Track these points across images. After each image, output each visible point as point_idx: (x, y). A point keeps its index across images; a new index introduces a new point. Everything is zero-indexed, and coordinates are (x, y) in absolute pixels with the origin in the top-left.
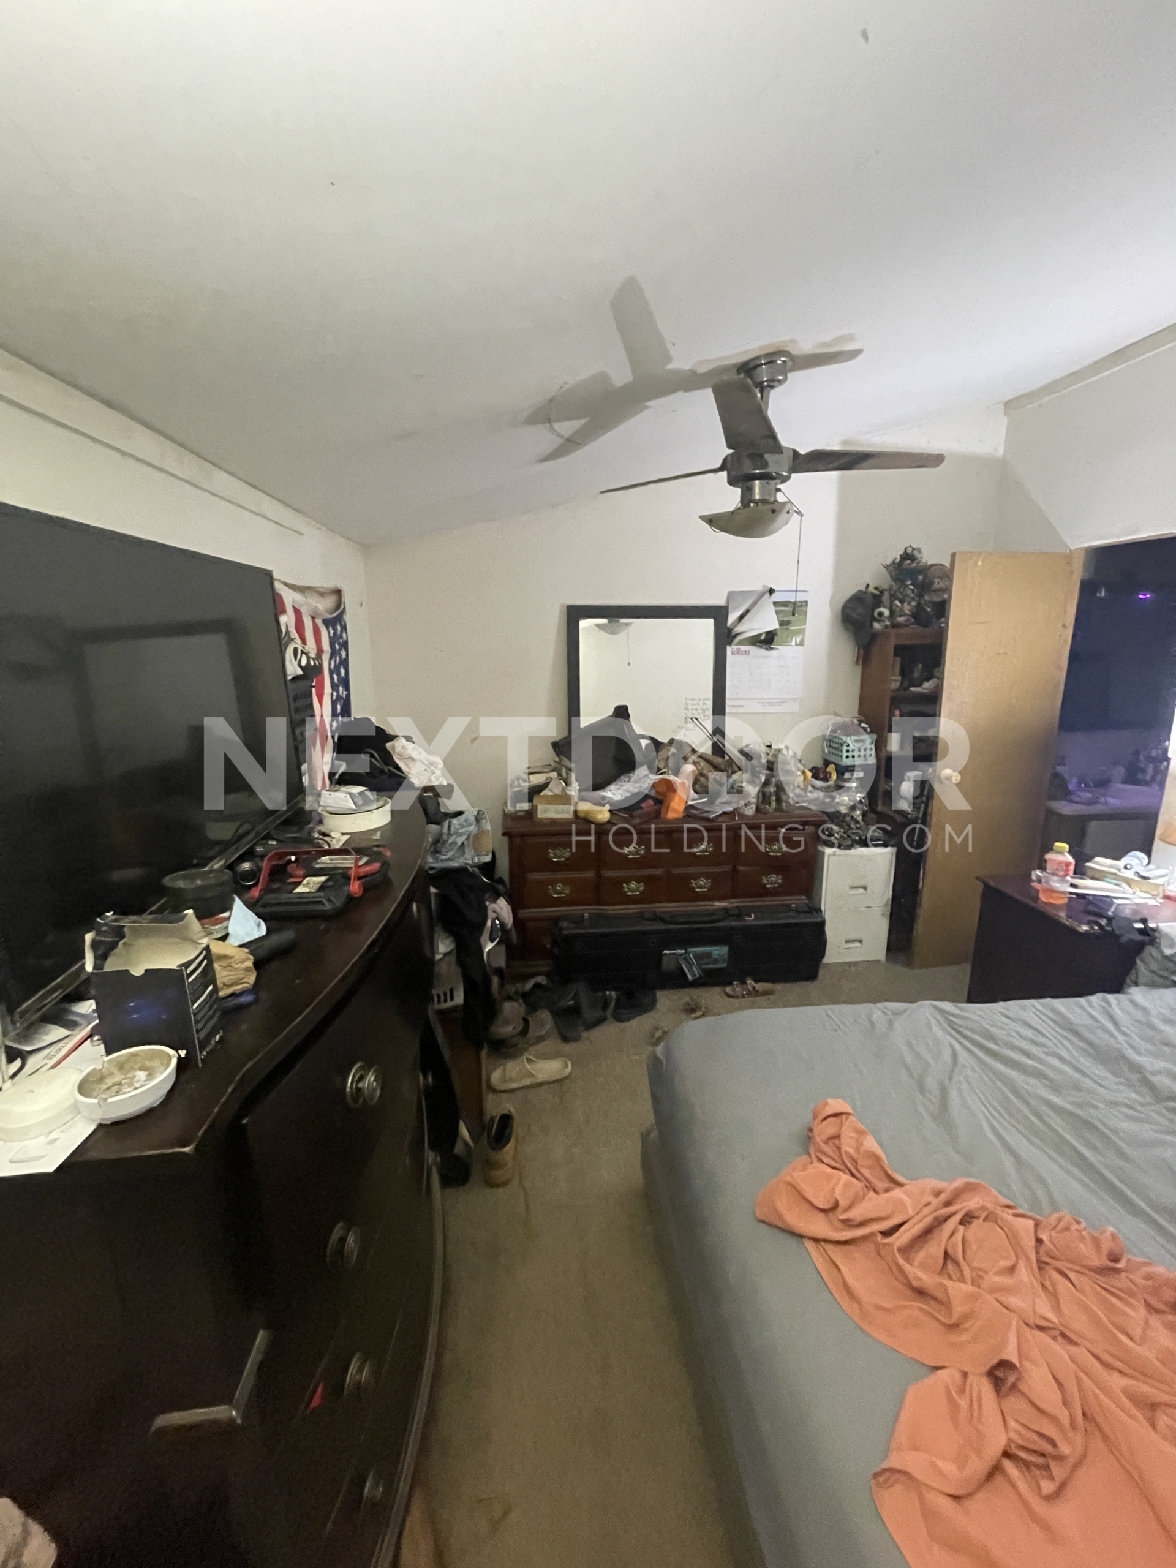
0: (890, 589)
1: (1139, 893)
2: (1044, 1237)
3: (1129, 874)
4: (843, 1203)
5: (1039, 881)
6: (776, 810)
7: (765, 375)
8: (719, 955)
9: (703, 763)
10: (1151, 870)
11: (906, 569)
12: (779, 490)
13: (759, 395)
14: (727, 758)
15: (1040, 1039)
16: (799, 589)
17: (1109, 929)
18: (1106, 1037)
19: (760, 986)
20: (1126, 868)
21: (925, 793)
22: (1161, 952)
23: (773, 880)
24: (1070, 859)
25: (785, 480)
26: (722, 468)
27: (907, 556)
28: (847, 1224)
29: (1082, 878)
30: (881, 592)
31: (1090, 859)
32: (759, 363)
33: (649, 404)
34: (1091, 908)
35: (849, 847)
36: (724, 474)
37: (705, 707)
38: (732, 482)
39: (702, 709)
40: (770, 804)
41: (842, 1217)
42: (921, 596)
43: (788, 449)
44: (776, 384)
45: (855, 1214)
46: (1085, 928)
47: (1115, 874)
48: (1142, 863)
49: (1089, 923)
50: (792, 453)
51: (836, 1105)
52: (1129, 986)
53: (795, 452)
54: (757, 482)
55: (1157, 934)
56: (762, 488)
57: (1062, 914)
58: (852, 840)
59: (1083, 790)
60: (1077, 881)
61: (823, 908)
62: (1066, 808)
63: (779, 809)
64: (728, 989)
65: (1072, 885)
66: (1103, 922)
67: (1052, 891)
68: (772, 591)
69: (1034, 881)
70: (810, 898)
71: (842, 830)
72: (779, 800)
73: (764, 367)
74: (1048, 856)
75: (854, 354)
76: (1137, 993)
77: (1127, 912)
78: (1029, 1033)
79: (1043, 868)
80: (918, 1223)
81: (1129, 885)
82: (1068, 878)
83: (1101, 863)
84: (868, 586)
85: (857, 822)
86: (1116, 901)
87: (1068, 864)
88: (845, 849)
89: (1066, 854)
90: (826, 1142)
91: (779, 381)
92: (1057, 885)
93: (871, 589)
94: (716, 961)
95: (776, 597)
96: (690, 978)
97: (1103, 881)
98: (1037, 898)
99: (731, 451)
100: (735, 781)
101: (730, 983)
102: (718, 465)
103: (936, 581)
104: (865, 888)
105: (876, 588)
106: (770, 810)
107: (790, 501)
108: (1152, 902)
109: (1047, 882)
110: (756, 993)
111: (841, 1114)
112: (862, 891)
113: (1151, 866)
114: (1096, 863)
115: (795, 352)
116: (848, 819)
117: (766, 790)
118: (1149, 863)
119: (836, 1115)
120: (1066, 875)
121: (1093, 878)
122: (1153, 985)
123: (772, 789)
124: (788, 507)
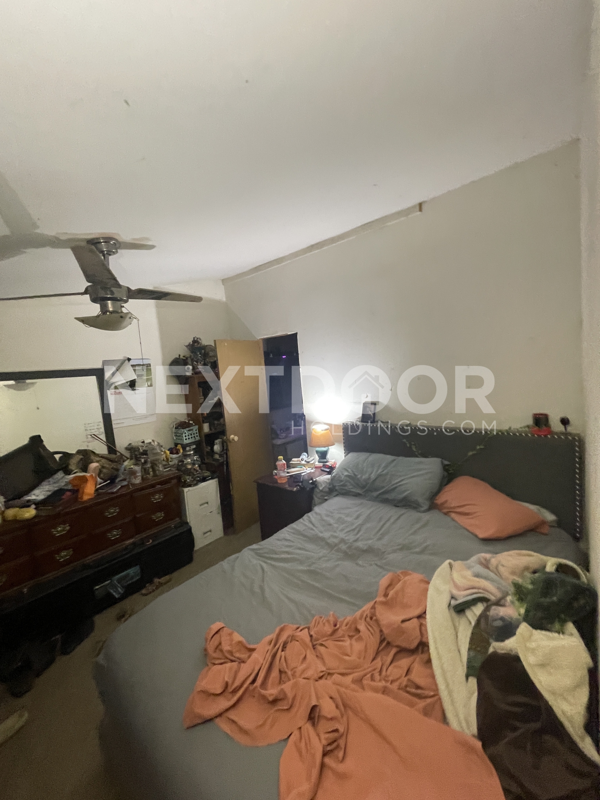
0: (190, 357)
1: (308, 469)
2: (312, 633)
3: (303, 462)
4: (230, 682)
5: (276, 474)
6: (153, 476)
7: (104, 248)
8: (133, 573)
9: (103, 461)
10: (309, 458)
11: (196, 348)
12: (123, 307)
13: (103, 257)
14: (118, 454)
15: (291, 544)
16: (143, 358)
17: (302, 486)
18: (311, 531)
19: (163, 580)
20: (302, 460)
21: (225, 449)
22: (319, 489)
23: (160, 515)
24: (284, 462)
25: (126, 301)
26: (86, 292)
27: (195, 341)
28: (235, 691)
29: (290, 469)
30: (187, 358)
31: (291, 460)
32: (99, 241)
33: (27, 250)
34: (295, 480)
35: (196, 484)
36: (88, 296)
37: (99, 427)
38: (94, 300)
39: (98, 429)
40: (149, 474)
41: (231, 690)
42: (205, 359)
43: (124, 286)
44: (112, 253)
45: (237, 683)
46: (295, 489)
47: (299, 464)
48: (306, 456)
49: (296, 486)
50: (127, 289)
51: (216, 626)
52: (314, 507)
53: (128, 288)
54: (109, 302)
55: (316, 483)
56: (113, 304)
57: (287, 486)
58: (196, 481)
59: (282, 433)
60: (289, 470)
61: (188, 521)
62: (279, 442)
63: (155, 475)
64: (144, 591)
65: (288, 473)
66: (300, 484)
67: (281, 477)
68: (129, 360)
69: (275, 476)
70: (181, 518)
71: (191, 477)
72: (154, 471)
73: (103, 243)
74: (277, 463)
75: (152, 247)
76: (316, 509)
77: (306, 477)
78: (287, 543)
79: (276, 469)
80: (266, 664)
81: (305, 467)
82: (286, 470)
83: (295, 461)
84: (180, 355)
85: (197, 471)
86: (303, 474)
87: (284, 464)
88: (194, 486)
89: (283, 460)
90: (215, 652)
91: (114, 252)
92: (283, 474)
93: (181, 357)
94: (132, 578)
95: (132, 362)
96: (117, 596)
97: (297, 468)
98: (277, 482)
99: (90, 284)
100: (126, 466)
101: (144, 587)
102: (83, 291)
103: (210, 352)
104: (207, 503)
105: (184, 357)
106: (150, 478)
107: (130, 312)
108: (312, 471)
109: (279, 473)
110: (161, 584)
111: (219, 630)
112: (206, 505)
113: (309, 457)
114: (293, 461)
115: (120, 240)
116: (192, 471)
117: (145, 466)
118: (308, 456)
119: (217, 633)
120: (285, 469)
121: (293, 468)
122: (321, 503)
123: (149, 465)
124: (130, 315)
